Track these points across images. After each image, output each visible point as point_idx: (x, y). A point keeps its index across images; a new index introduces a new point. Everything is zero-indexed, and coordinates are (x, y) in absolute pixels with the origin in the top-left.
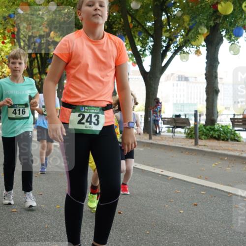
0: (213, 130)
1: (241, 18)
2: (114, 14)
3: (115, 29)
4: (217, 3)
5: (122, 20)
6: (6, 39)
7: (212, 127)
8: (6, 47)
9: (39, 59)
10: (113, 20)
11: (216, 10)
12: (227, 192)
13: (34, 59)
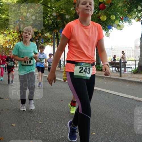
0: (99, 67)
1: (110, 22)
3: (59, 27)
4: (100, 16)
5: (62, 23)
6: (15, 31)
7: (99, 66)
8: (15, 34)
11: (100, 19)
12: (105, 92)
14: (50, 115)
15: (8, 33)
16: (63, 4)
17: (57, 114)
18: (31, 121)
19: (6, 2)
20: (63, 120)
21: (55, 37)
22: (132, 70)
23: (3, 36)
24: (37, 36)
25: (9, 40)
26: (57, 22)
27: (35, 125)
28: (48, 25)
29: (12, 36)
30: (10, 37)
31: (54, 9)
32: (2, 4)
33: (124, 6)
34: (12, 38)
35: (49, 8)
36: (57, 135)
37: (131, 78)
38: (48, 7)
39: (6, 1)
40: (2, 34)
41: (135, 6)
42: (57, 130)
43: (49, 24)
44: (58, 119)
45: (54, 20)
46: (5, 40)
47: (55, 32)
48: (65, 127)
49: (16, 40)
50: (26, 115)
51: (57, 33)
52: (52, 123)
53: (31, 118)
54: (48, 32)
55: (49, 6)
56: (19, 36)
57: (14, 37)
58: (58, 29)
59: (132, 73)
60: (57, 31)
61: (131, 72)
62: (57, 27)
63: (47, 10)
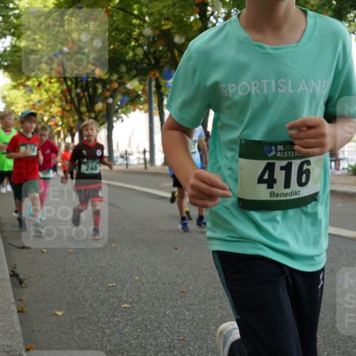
2: (161, 48)
3: (162, 64)
5: (169, 54)
6: (51, 78)
8: (53, 87)
9: (87, 98)
10: (160, 55)
13: (82, 98)
14: (149, 285)
15: (36, 84)
16: (169, 5)
17: (165, 284)
18: (102, 303)
19: (28, 8)
20: (181, 297)
21: (154, 89)
22: (350, 166)
23: (24, 91)
24: (107, 90)
25: (40, 102)
26: (155, 51)
27: (111, 312)
28: (135, 61)
29: (47, 91)
30: (41, 95)
31: (147, 18)
32: (17, 12)
33: (324, 5)
34: (45, 96)
35: (136, 17)
36: (168, 336)
37: (347, 184)
38: (133, 14)
39: (27, 6)
40: (21, 88)
41: (350, 3)
42: (168, 323)
43: (137, 57)
44: (168, 296)
45: (149, 48)
46: (28, 101)
47: (153, 78)
48: (187, 313)
49: (56, 100)
50: (88, 288)
51: (157, 80)
52: (153, 305)
53: (100, 294)
54: (135, 77)
55: (136, 12)
56: (62, 92)
57: (50, 94)
58: (160, 69)
59: (350, 173)
60: (157, 75)
61: (346, 171)
62: (157, 66)
63: (131, 24)
